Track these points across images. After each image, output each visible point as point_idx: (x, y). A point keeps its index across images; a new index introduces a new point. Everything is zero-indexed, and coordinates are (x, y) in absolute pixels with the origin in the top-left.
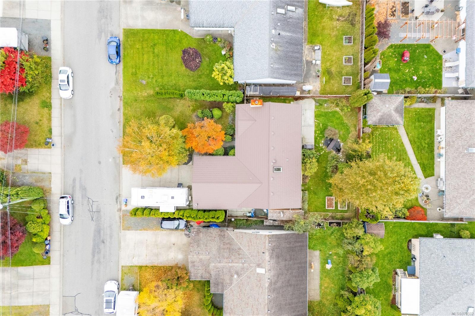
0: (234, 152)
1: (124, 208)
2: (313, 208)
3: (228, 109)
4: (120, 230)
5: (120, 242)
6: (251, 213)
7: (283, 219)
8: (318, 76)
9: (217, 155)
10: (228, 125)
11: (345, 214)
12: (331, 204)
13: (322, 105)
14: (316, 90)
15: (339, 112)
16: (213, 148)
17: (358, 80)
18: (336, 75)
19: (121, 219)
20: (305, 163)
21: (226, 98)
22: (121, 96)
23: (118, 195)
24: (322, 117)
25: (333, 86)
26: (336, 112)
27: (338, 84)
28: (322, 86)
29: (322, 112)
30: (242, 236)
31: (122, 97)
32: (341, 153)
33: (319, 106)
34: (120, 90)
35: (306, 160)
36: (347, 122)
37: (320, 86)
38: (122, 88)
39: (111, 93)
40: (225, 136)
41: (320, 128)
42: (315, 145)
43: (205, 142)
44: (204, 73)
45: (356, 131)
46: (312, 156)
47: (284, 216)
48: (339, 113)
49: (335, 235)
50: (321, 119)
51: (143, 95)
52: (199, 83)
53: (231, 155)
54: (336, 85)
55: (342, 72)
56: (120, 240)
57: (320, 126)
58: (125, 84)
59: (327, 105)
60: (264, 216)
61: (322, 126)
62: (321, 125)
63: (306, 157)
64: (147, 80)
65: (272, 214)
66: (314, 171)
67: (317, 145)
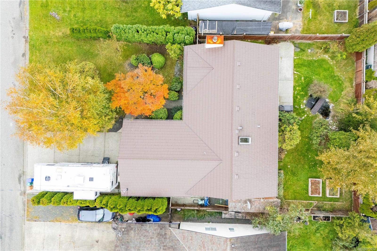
0: (181, 115)
1: (29, 191)
2: (290, 193)
3: (173, 52)
4: (24, 221)
5: (24, 238)
6: (203, 201)
7: (250, 211)
8: (300, 10)
9: (157, 119)
10: (173, 77)
11: (336, 203)
12: (317, 189)
13: (304, 51)
14: (296, 30)
15: (329, 61)
16: (150, 108)
17: (356, 16)
18: (325, 9)
19: (25, 206)
20: (283, 131)
21: (170, 36)
22: (26, 35)
23: (21, 172)
24: (305, 68)
25: (320, 23)
26: (324, 60)
27: (328, 22)
28: (304, 24)
29: (304, 60)
30: (190, 238)
31: (29, 37)
32: (330, 118)
33: (300, 52)
34: (25, 28)
35: (284, 126)
36: (339, 74)
37: (302, 24)
38: (28, 26)
39: (13, 32)
40: (168, 92)
41: (302, 83)
42: (294, 107)
43: (140, 99)
44: (141, 6)
45: (352, 87)
46: (292, 121)
47: (251, 206)
48: (328, 63)
49: (322, 232)
50: (304, 70)
51: (57, 34)
52: (134, 19)
53: (176, 119)
54: (325, 23)
55: (333, 5)
56: (24, 234)
57: (301, 80)
58: (32, 20)
59: (311, 50)
60: (222, 204)
61: (305, 79)
62: (303, 78)
63: (284, 123)
64: (62, 14)
65: (234, 204)
66: (296, 143)
67: (296, 106)
